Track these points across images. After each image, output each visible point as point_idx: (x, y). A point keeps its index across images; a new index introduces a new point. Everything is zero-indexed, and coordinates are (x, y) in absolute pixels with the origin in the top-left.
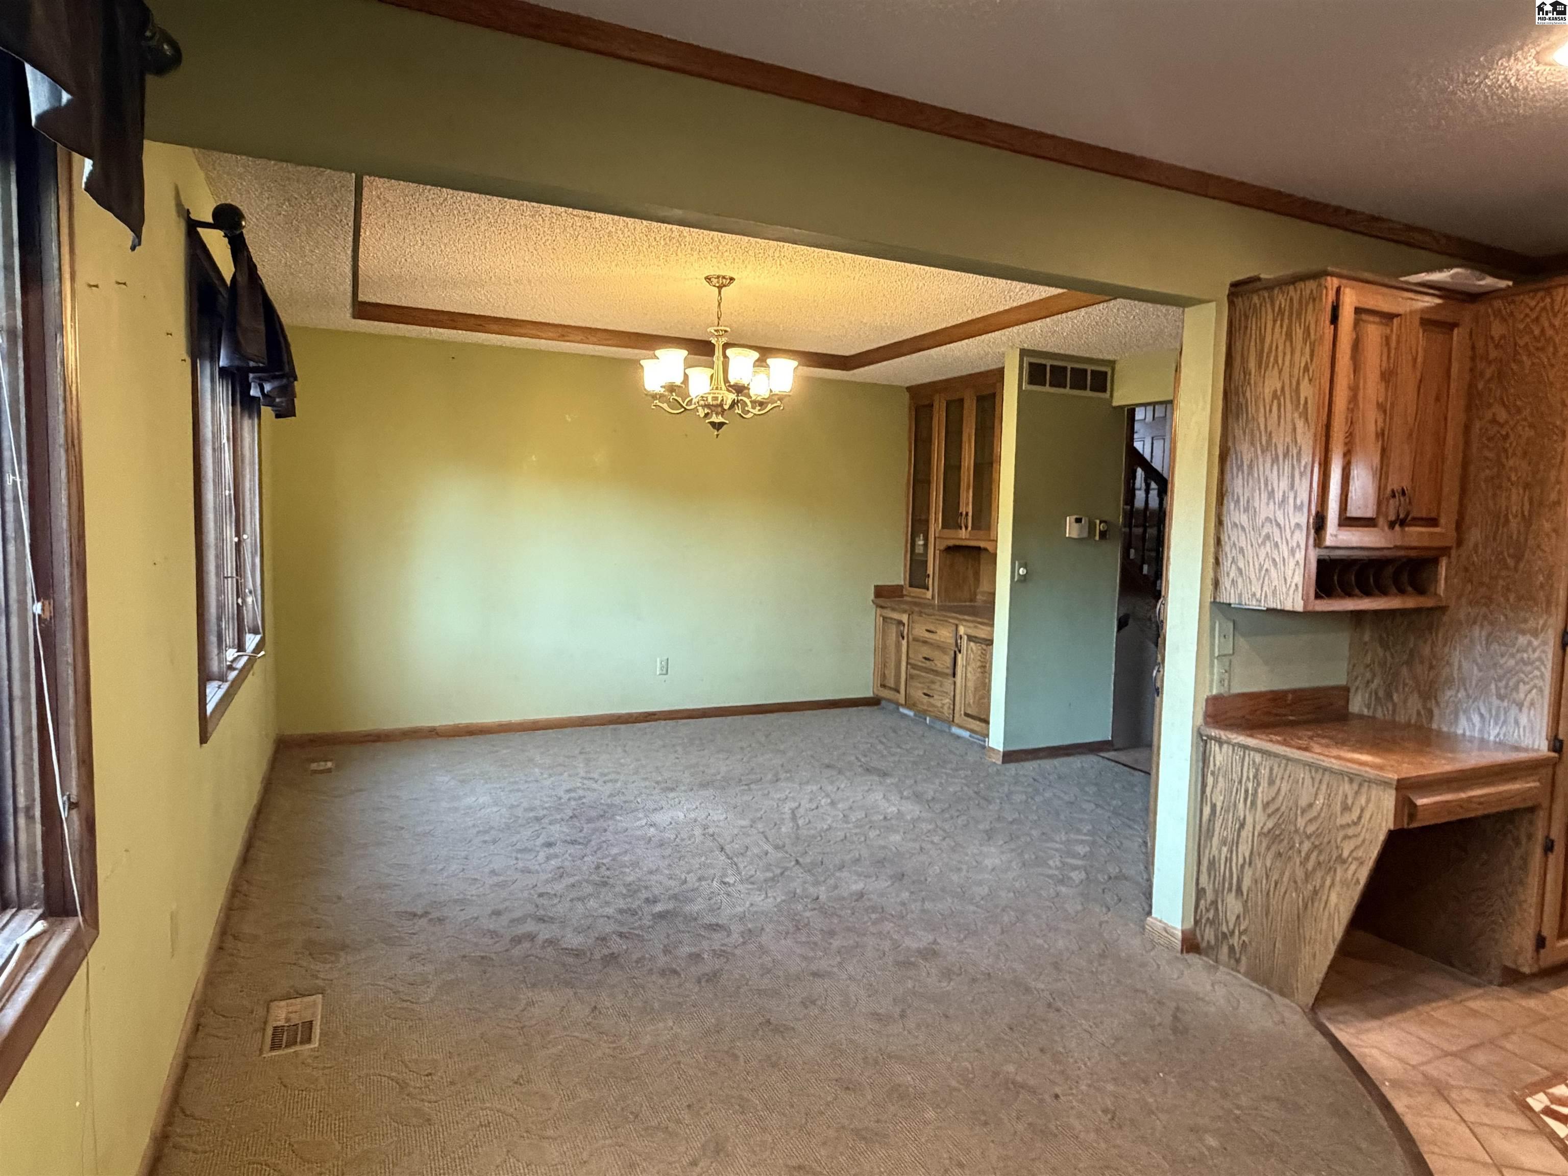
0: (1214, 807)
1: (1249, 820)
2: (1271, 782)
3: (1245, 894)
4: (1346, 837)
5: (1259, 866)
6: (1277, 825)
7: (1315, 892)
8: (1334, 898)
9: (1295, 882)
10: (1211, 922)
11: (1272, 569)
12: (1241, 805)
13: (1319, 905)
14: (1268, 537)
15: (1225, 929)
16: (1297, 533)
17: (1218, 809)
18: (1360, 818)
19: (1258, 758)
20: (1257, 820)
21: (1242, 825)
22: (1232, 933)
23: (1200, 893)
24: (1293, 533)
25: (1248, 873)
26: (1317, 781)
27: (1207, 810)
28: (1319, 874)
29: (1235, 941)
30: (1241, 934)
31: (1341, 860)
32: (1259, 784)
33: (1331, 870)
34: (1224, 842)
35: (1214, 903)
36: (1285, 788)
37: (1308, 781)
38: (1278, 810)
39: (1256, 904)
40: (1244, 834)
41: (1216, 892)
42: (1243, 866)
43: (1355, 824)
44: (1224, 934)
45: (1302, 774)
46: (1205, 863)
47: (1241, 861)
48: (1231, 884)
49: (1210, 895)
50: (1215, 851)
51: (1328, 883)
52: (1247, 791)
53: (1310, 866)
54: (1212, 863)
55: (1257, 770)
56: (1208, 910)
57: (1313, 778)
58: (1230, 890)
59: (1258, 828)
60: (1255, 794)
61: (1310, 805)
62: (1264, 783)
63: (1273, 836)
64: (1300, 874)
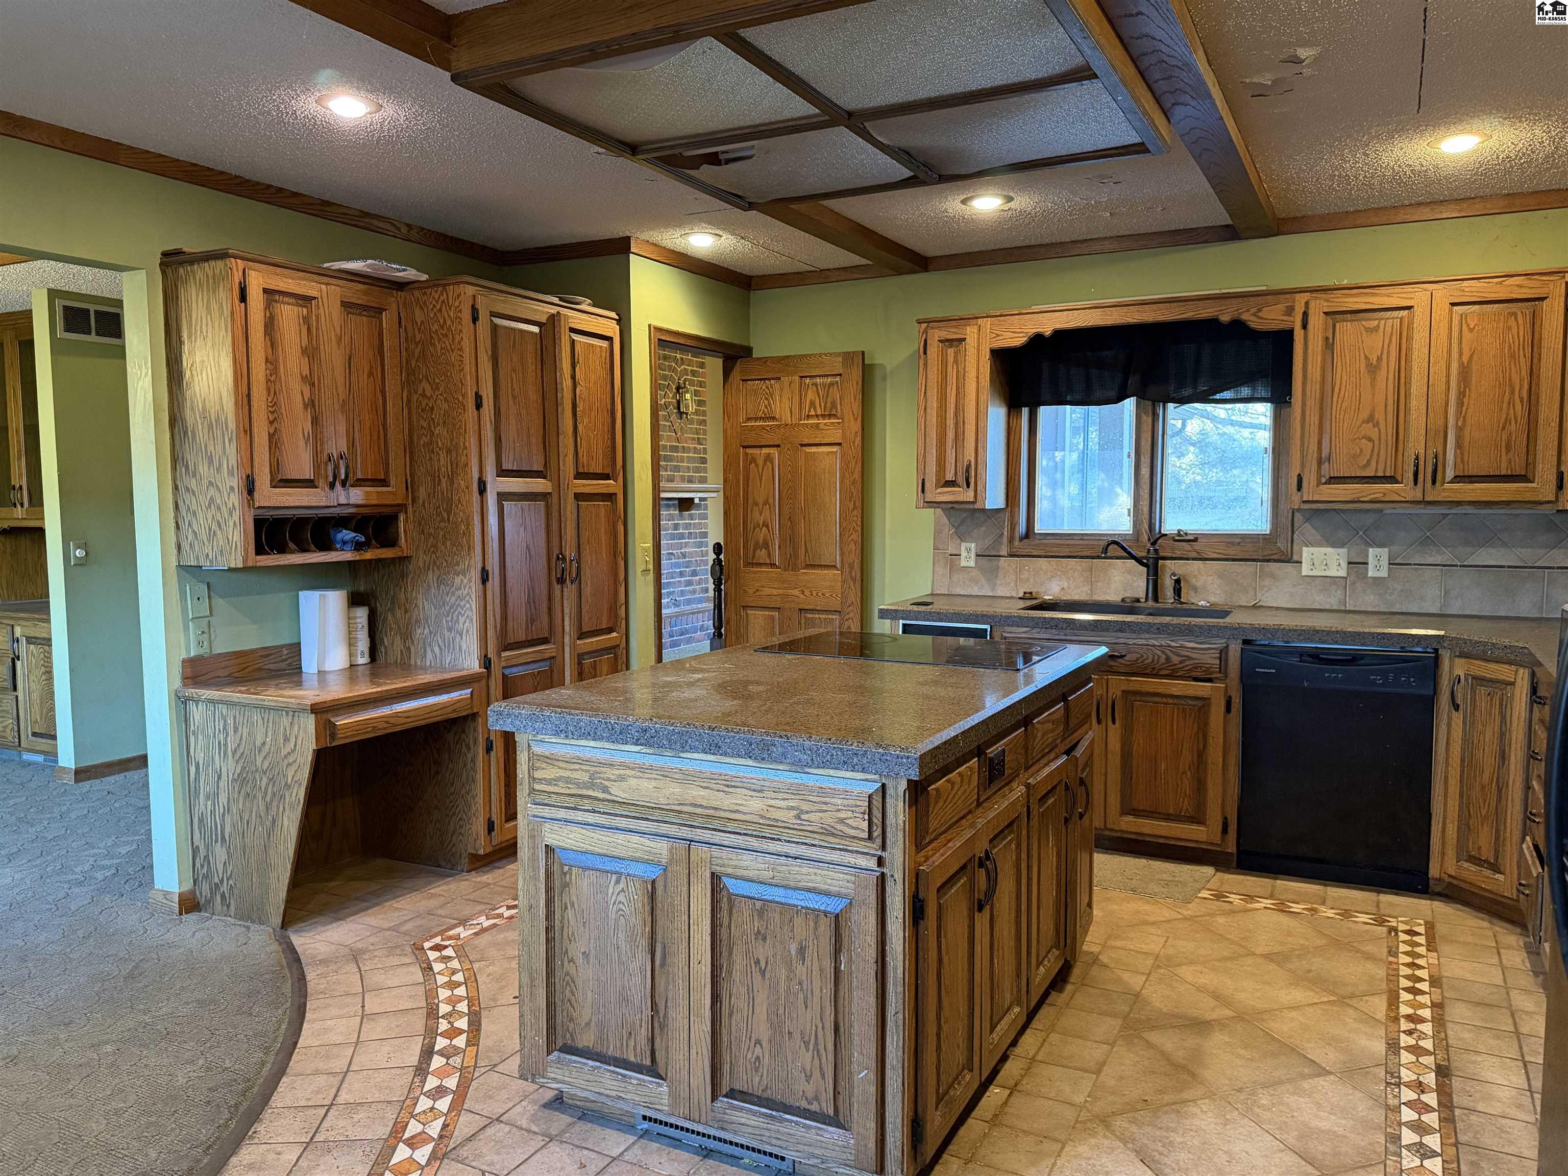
0: (197, 764)
1: (224, 770)
2: (236, 730)
3: (227, 839)
4: (289, 765)
5: (235, 811)
6: (243, 768)
7: (274, 821)
8: (286, 823)
9: (260, 817)
10: (206, 877)
11: (218, 532)
12: (217, 758)
13: (277, 831)
14: (212, 500)
15: (216, 880)
16: (232, 495)
17: (201, 766)
18: (295, 746)
19: (224, 709)
20: (229, 768)
21: (219, 778)
22: (222, 881)
23: (195, 851)
24: (229, 495)
25: (228, 819)
26: (266, 720)
27: (193, 770)
28: (275, 804)
29: (224, 888)
30: (228, 879)
31: (288, 786)
32: (227, 735)
33: (283, 797)
34: (208, 798)
35: (206, 857)
36: (245, 732)
37: (260, 721)
38: (243, 754)
39: (236, 847)
40: (221, 784)
41: (207, 847)
42: (223, 815)
43: (293, 751)
44: (216, 884)
45: (256, 717)
46: (196, 820)
47: (222, 810)
48: (216, 835)
49: (202, 852)
50: (202, 807)
51: (281, 809)
52: (219, 743)
53: (268, 799)
54: (201, 820)
55: (225, 721)
56: (202, 866)
57: (263, 719)
58: (216, 841)
59: (231, 776)
60: (226, 745)
61: (264, 743)
62: (231, 732)
63: (241, 780)
64: (262, 808)
